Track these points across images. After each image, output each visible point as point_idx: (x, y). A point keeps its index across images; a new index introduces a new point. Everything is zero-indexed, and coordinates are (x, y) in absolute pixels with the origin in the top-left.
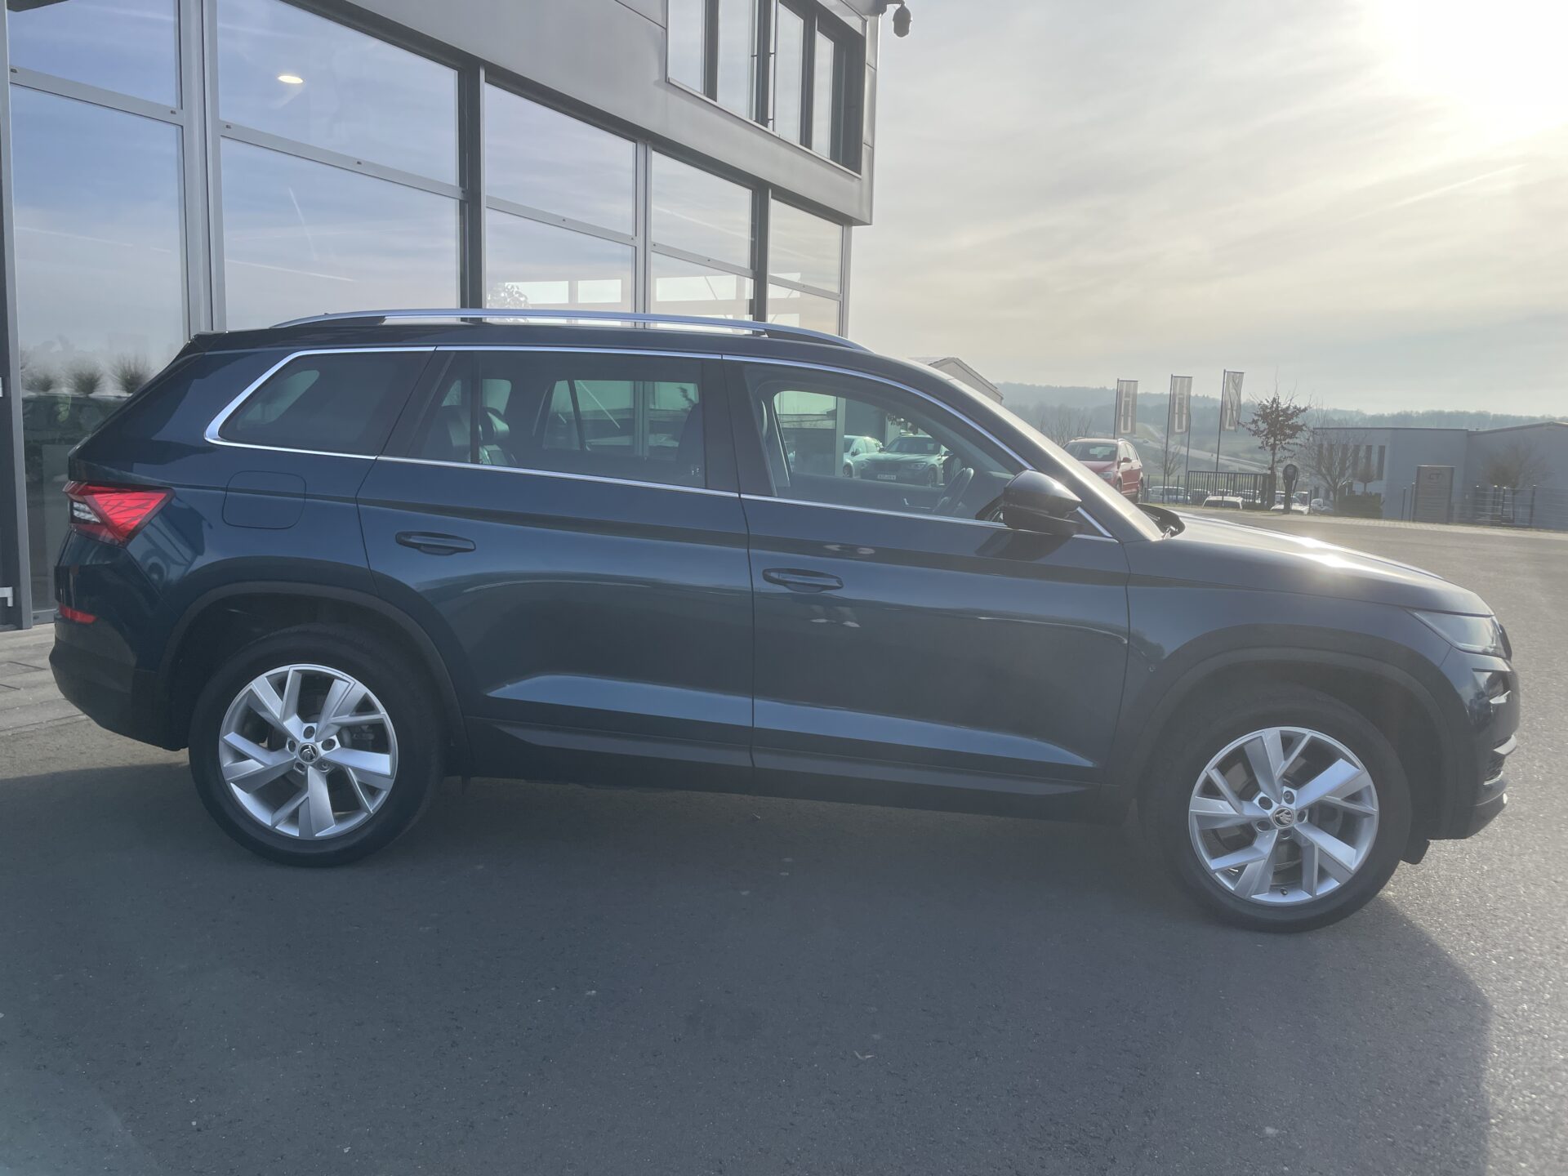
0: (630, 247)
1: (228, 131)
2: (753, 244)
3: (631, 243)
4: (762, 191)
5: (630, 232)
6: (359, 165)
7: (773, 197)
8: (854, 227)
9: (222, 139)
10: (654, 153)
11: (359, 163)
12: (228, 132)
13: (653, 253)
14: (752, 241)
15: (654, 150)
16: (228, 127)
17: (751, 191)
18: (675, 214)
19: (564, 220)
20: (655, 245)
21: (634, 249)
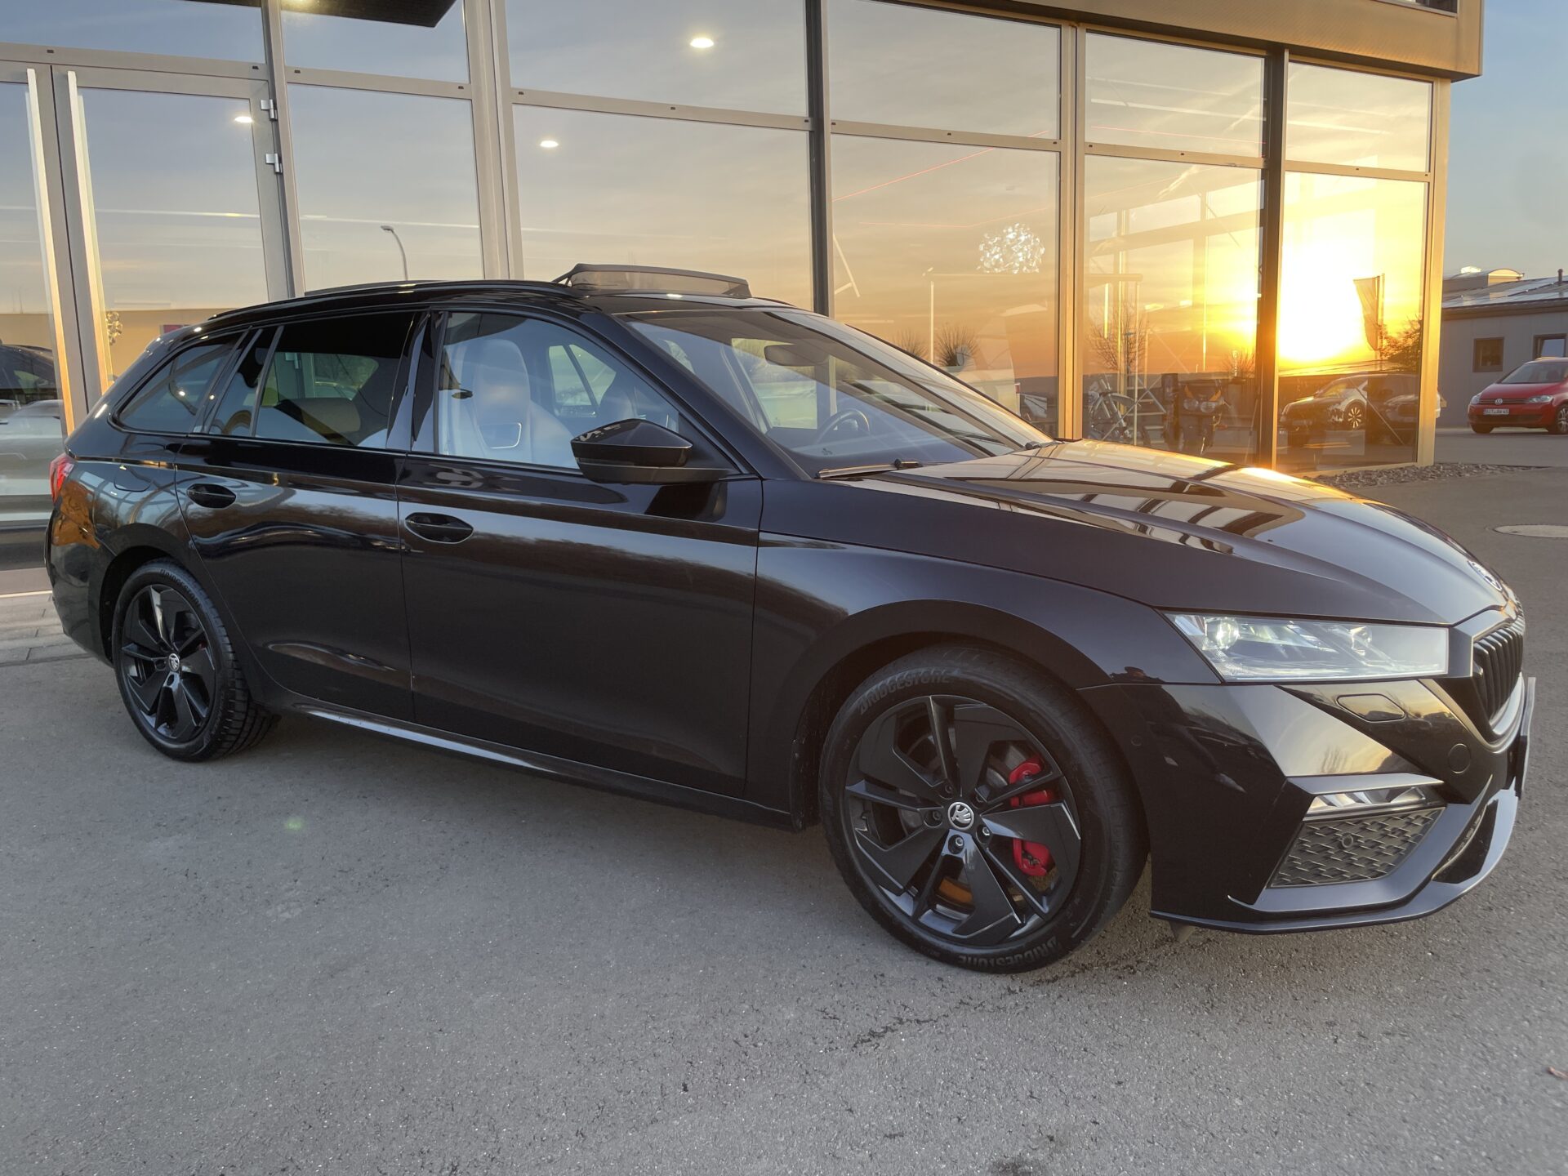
0: (1054, 154)
2: (1266, 125)
3: (1055, 147)
4: (1274, 56)
5: (1054, 136)
6: (673, 111)
7: (1290, 61)
9: (514, 107)
10: (1089, 36)
11: (673, 108)
12: (521, 98)
13: (1086, 156)
14: (1264, 122)
15: (1088, 31)
16: (521, 93)
17: (1263, 59)
18: (1131, 105)
19: (949, 134)
20: (1091, 146)
21: (1059, 154)
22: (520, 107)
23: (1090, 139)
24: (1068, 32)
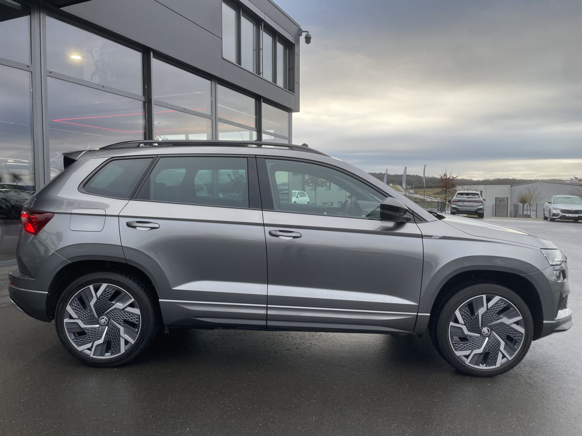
2: (256, 119)
3: (210, 118)
4: (259, 99)
5: (209, 114)
6: (103, 88)
7: (263, 102)
8: (293, 113)
9: (48, 78)
12: (50, 75)
13: (218, 122)
15: (218, 84)
16: (50, 72)
17: (255, 99)
18: (227, 108)
19: (184, 109)
20: (219, 119)
21: (211, 120)
22: (50, 77)
23: (218, 117)
24: (213, 83)
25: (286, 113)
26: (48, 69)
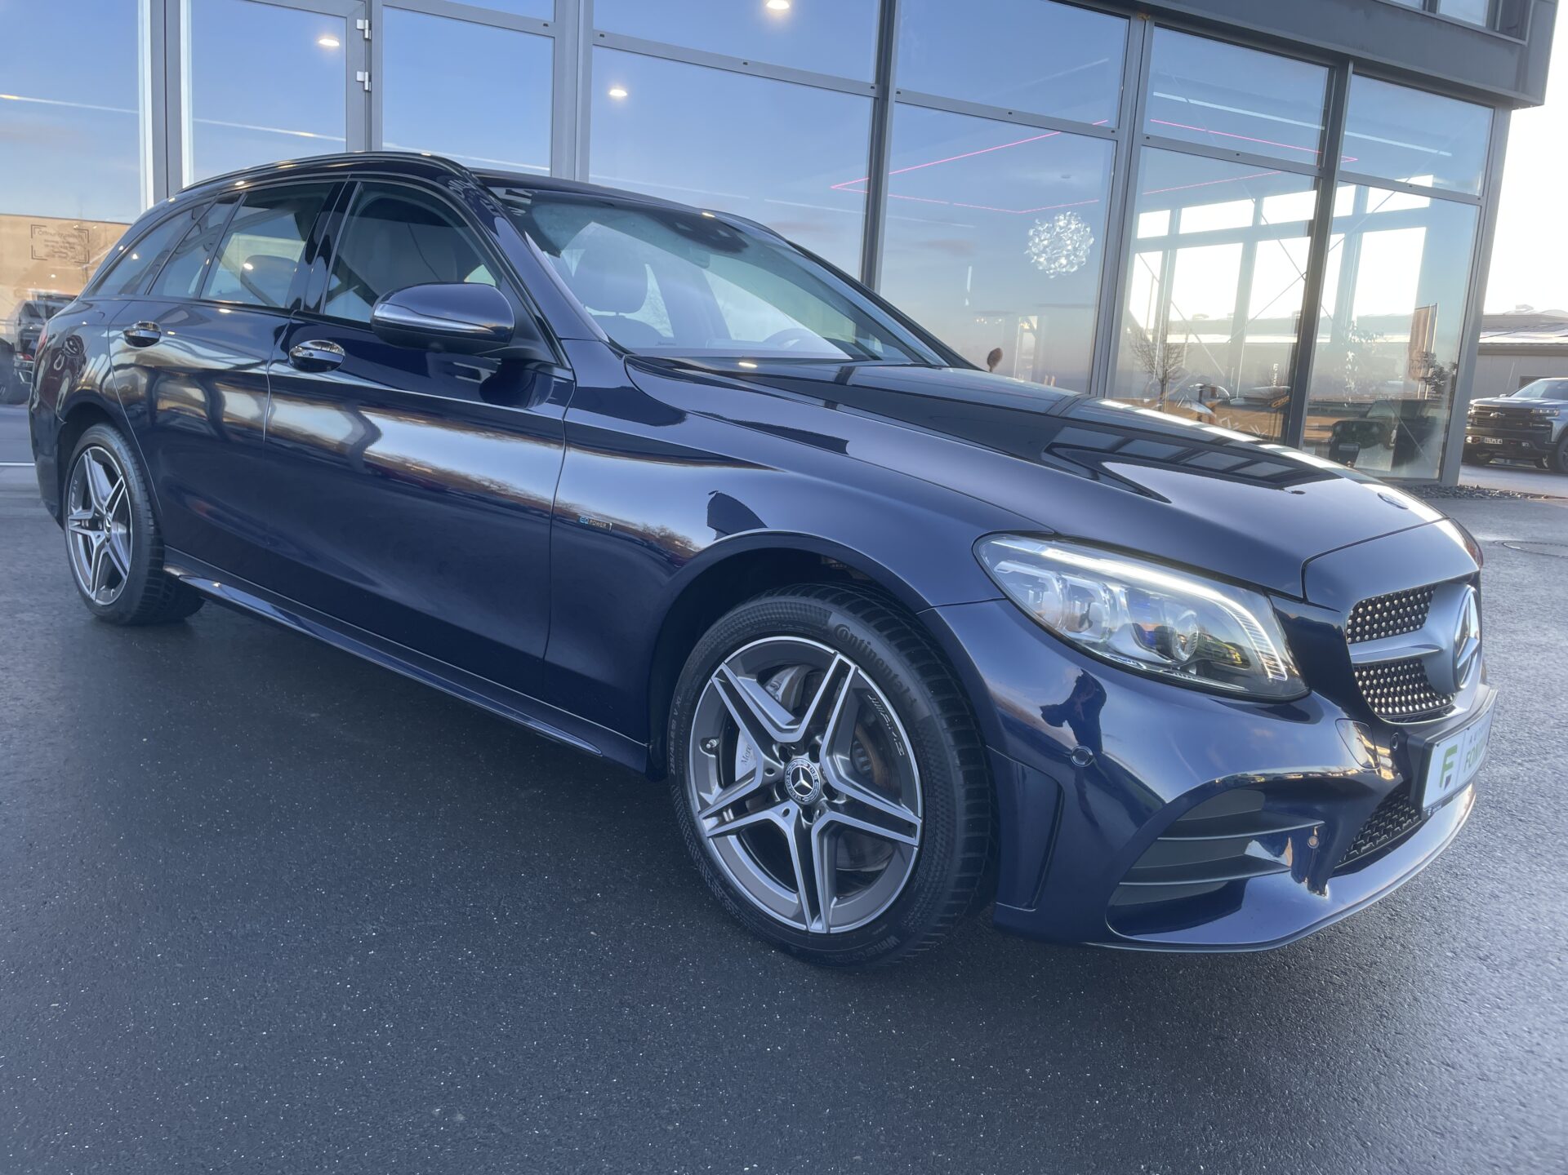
0: (1111, 142)
1: (602, 40)
2: (1323, 133)
3: (1113, 136)
4: (1338, 64)
5: (1113, 126)
6: (744, 66)
7: (1354, 73)
8: (1514, 112)
9: (594, 48)
10: (1158, 31)
13: (1143, 148)
14: (1321, 130)
15: (1157, 25)
16: (602, 36)
17: (1328, 69)
18: (1191, 101)
19: (1010, 113)
20: (1148, 138)
21: (1115, 143)
22: (600, 49)
23: (1147, 131)
24: (1137, 25)
25: (1480, 115)
26: (595, 27)
